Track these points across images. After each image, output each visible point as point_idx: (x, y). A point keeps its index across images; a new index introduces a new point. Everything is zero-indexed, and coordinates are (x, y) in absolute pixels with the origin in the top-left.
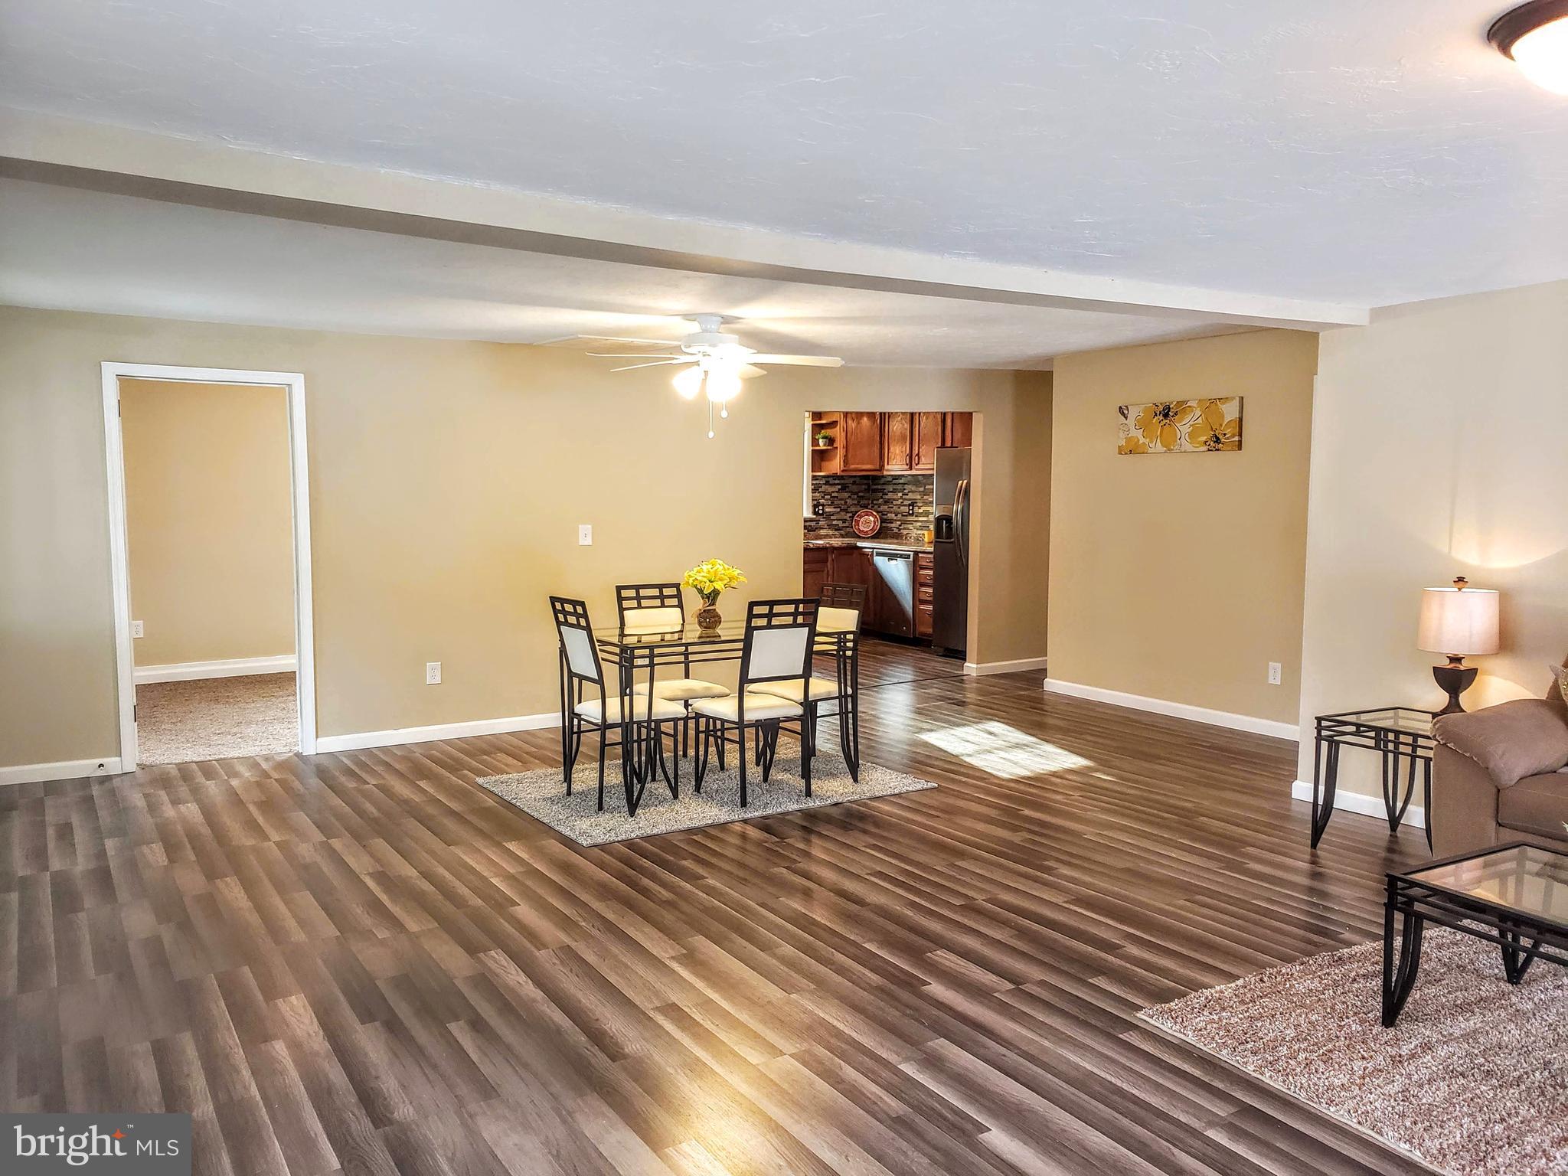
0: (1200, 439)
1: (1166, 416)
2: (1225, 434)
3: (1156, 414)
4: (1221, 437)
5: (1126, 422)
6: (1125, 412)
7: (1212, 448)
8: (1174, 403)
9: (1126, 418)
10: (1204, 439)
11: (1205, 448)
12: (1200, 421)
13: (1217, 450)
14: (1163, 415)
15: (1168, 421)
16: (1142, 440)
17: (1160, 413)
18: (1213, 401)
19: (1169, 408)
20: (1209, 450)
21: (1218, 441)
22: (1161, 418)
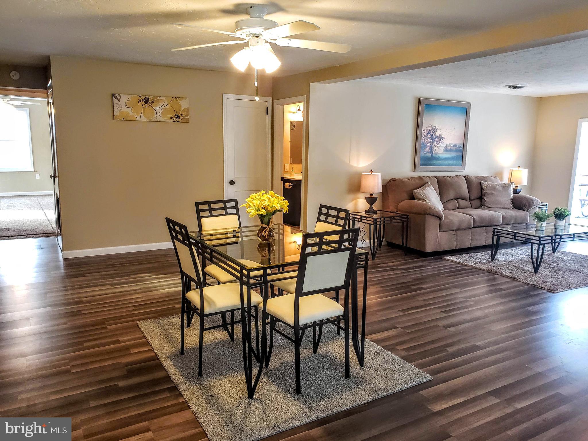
0: (168, 116)
1: (147, 102)
2: (182, 115)
3: (140, 101)
4: (180, 116)
5: (119, 103)
6: (118, 97)
7: (175, 121)
8: (152, 96)
9: (119, 101)
10: (171, 116)
11: (172, 120)
12: (168, 107)
13: (178, 122)
14: (144, 102)
15: (148, 105)
16: (131, 113)
17: (143, 101)
18: (175, 98)
19: (148, 98)
20: (174, 122)
21: (178, 117)
22: (143, 103)
